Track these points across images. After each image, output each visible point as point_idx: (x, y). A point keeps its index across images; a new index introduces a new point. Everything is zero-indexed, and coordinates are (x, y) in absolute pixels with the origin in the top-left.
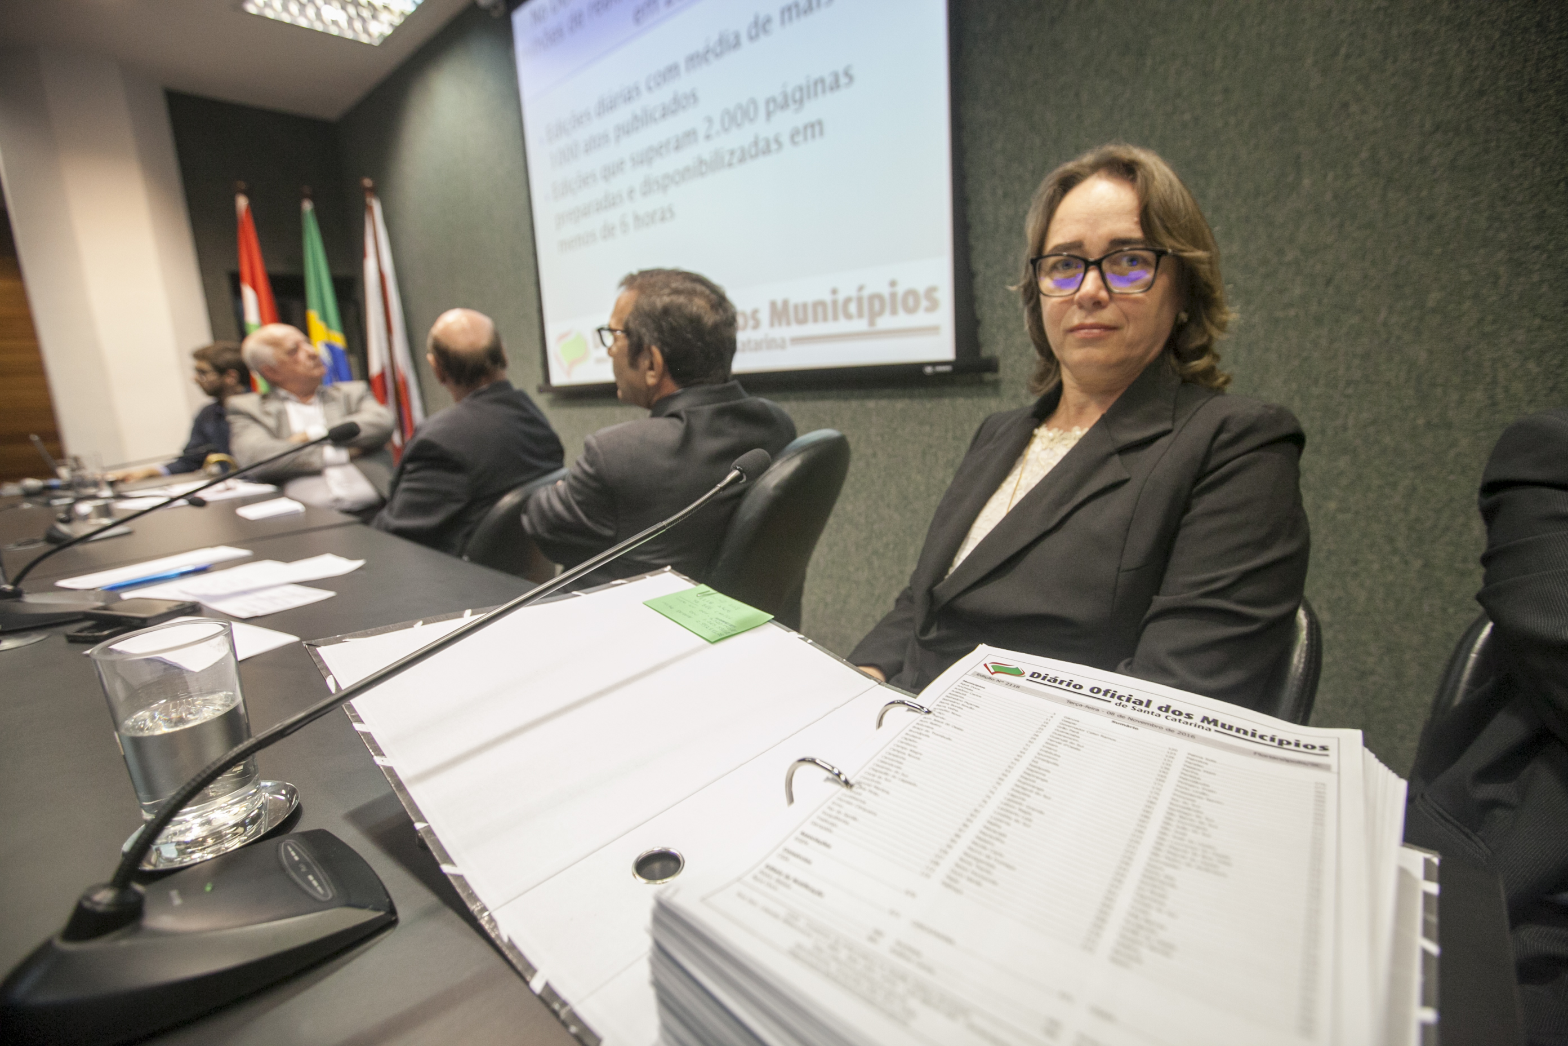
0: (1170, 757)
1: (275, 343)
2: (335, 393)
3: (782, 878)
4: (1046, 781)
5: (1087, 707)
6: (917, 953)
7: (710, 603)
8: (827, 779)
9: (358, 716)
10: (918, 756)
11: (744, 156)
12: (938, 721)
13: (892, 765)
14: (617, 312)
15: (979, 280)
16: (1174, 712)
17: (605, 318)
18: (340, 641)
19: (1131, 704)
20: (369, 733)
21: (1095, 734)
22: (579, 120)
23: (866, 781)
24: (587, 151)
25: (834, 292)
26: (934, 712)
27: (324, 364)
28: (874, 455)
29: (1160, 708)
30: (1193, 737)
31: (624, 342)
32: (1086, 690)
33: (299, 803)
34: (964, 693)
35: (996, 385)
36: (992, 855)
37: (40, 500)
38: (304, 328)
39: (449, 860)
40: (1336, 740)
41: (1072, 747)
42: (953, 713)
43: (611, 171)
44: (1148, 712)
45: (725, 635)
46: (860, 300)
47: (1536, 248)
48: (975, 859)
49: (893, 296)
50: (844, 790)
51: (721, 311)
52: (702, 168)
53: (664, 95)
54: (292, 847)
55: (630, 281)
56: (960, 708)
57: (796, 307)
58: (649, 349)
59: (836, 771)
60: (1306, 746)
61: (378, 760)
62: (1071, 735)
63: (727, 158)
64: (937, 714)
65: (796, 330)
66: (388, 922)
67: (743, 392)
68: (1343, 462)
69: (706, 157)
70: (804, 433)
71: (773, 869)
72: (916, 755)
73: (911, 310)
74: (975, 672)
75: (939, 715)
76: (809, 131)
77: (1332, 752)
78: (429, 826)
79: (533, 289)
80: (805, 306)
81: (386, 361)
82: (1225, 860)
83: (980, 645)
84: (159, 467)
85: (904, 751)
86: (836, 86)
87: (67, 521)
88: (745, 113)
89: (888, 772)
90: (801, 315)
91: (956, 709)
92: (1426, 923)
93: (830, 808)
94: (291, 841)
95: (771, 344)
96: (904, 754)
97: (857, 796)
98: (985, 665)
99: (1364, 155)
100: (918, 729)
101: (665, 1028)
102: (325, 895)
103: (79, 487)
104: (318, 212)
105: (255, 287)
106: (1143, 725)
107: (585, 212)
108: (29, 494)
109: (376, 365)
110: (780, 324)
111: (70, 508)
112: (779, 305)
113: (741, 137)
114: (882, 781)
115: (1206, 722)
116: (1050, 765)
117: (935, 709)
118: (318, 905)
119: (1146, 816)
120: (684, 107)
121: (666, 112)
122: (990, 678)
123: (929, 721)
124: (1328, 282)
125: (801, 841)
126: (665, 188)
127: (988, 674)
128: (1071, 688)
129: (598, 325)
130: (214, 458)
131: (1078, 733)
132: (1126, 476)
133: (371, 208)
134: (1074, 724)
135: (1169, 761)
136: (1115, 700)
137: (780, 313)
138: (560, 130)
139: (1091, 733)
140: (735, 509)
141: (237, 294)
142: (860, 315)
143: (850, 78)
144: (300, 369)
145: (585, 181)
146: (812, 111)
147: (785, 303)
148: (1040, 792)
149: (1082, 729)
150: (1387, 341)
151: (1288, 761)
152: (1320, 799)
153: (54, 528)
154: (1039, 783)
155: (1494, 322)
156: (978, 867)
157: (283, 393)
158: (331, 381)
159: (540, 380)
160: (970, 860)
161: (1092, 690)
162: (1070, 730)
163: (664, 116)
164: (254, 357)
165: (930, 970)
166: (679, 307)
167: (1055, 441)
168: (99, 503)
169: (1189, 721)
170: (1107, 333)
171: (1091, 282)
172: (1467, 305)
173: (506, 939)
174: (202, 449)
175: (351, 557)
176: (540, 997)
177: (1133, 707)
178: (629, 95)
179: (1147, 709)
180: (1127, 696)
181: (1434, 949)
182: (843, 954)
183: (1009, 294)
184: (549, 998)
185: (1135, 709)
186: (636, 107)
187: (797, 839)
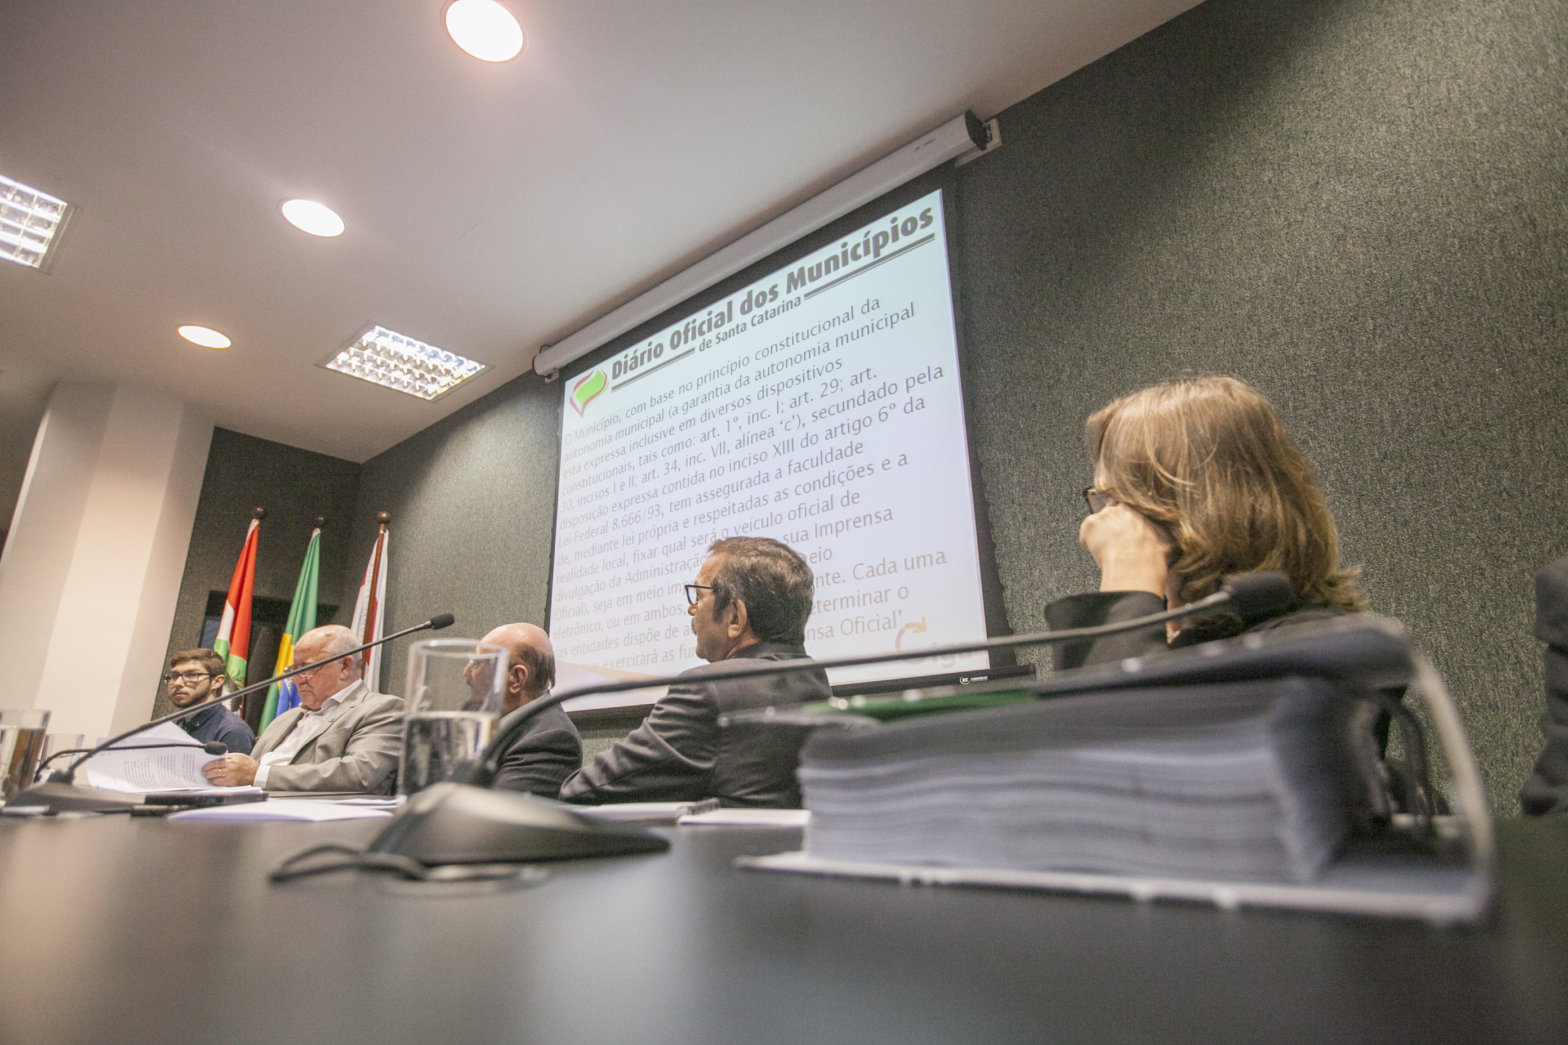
14: (706, 572)
31: (710, 598)
47: (1505, 544)
51: (800, 574)
58: (735, 603)
105: (236, 606)
133: (381, 537)
166: (765, 568)
172: (1465, 594)
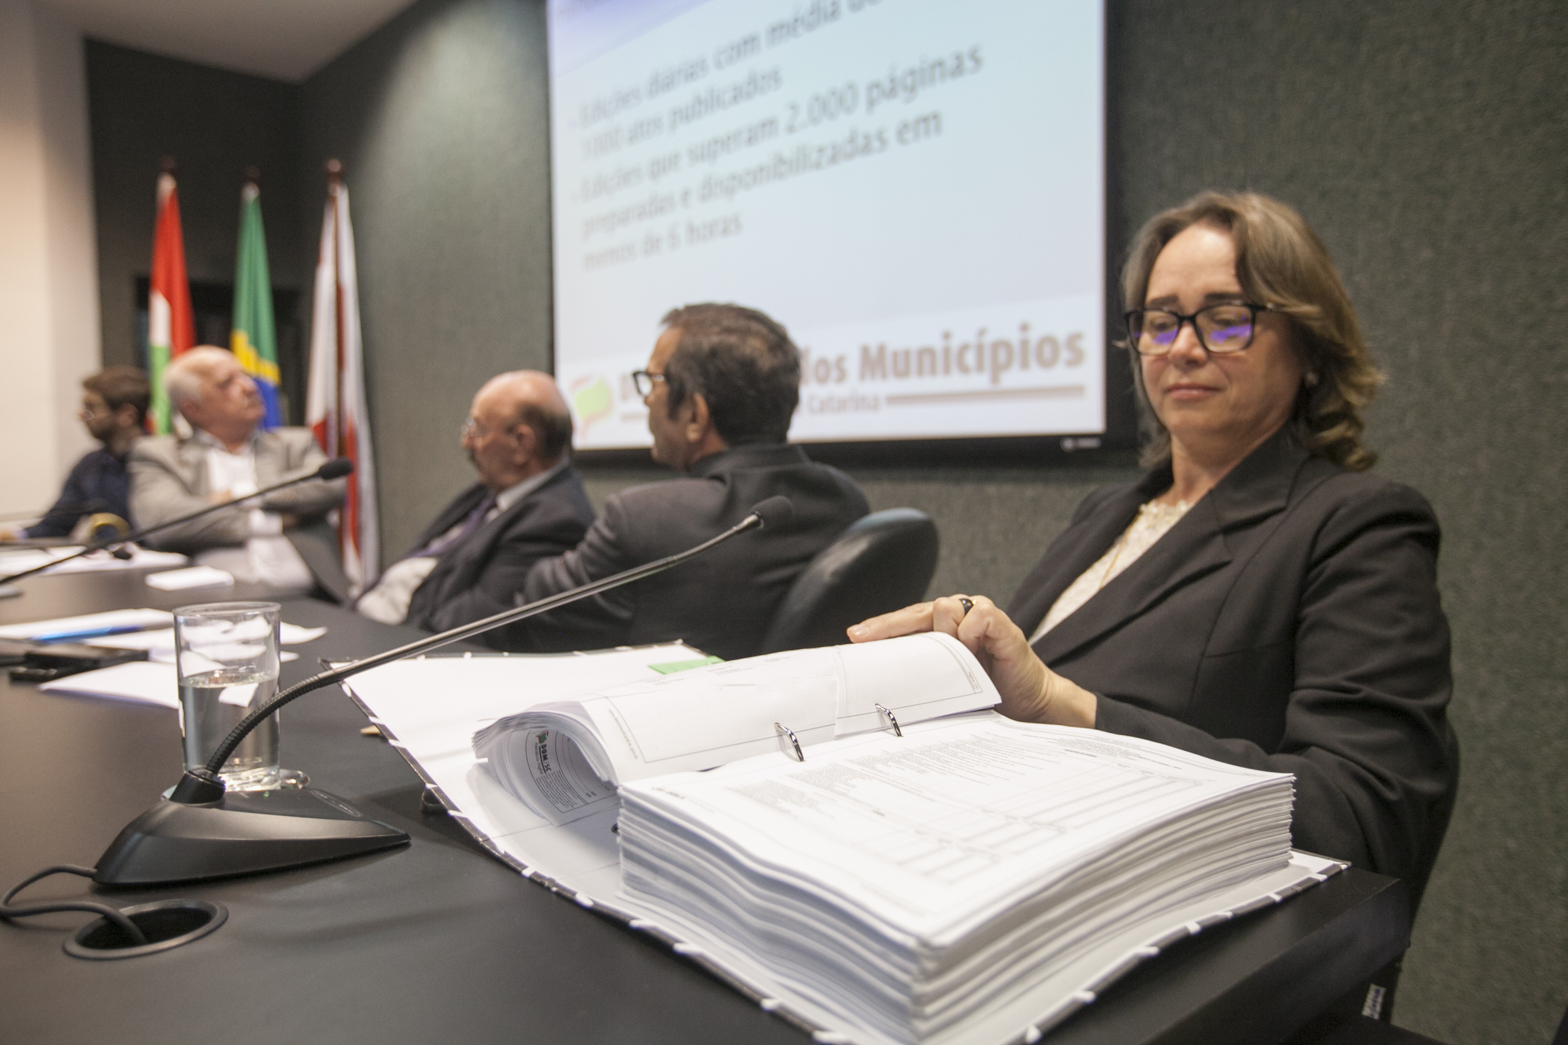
1: (203, 372)
9: (373, 713)
11: (837, 155)
14: (658, 352)
17: (643, 360)
20: (384, 726)
22: (625, 99)
24: (631, 139)
25: (947, 336)
31: (663, 390)
39: (454, 808)
43: (661, 167)
46: (980, 348)
49: (1024, 344)
51: (781, 355)
52: (781, 167)
53: (738, 73)
55: (675, 318)
57: (895, 355)
58: (692, 398)
61: (394, 744)
63: (814, 156)
65: (894, 386)
66: (403, 843)
67: (804, 459)
69: (788, 153)
70: (879, 511)
73: (1048, 364)
76: (922, 128)
78: (438, 786)
79: (544, 318)
80: (907, 354)
81: (333, 405)
84: (15, 530)
86: (958, 70)
88: (841, 101)
90: (901, 366)
95: (861, 403)
104: (264, 202)
105: (169, 297)
107: (623, 218)
109: (316, 409)
110: (873, 377)
112: (873, 351)
113: (832, 132)
120: (762, 90)
121: (739, 94)
126: (730, 192)
129: (632, 368)
132: (1226, 558)
133: (334, 200)
137: (874, 362)
138: (599, 110)
141: (143, 304)
142: (980, 367)
143: (976, 60)
145: (626, 177)
146: (927, 100)
147: (882, 349)
163: (735, 99)
166: (730, 349)
167: (1158, 517)
170: (1209, 393)
171: (1186, 336)
173: (502, 854)
176: (528, 879)
178: (692, 72)
184: (537, 880)
186: (700, 86)
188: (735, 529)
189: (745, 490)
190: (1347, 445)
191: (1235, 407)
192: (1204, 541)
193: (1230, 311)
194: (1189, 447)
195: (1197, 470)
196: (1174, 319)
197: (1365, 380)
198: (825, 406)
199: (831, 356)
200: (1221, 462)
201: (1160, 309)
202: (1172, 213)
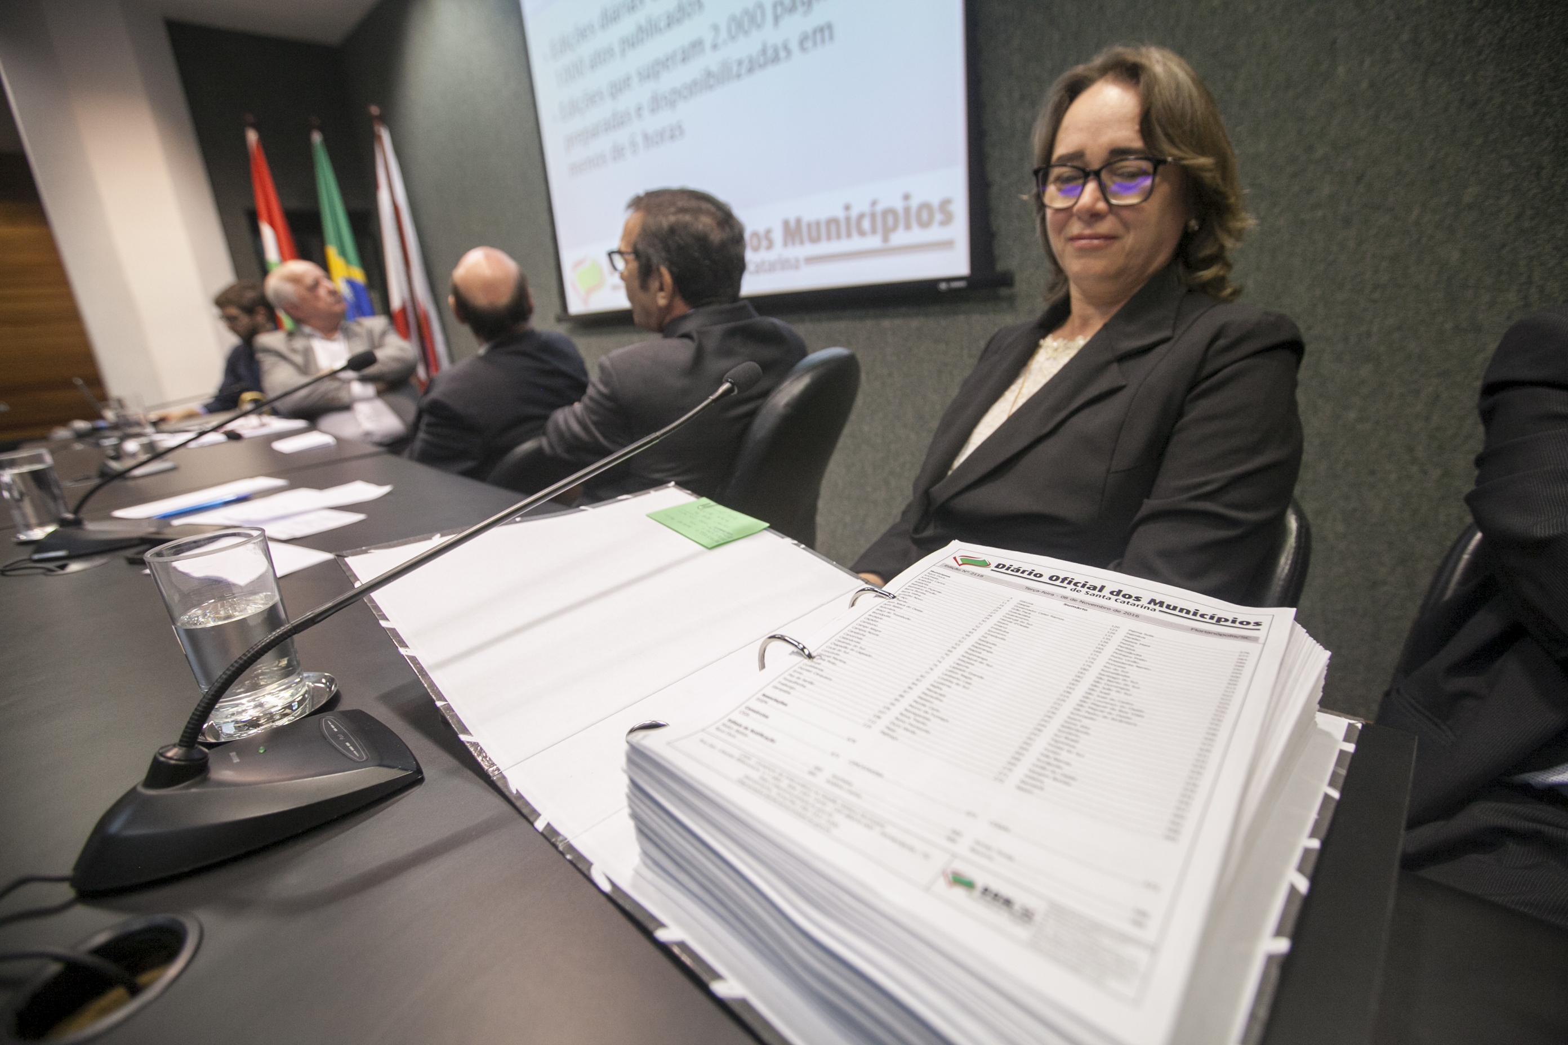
0: (1112, 633)
1: (295, 279)
2: (355, 328)
3: (741, 729)
4: (992, 653)
5: (1044, 592)
6: (849, 784)
7: (710, 514)
8: (793, 652)
9: (384, 615)
10: (877, 633)
11: (753, 66)
12: (901, 604)
13: (852, 641)
14: (627, 234)
15: (995, 190)
16: (1124, 596)
17: (615, 244)
18: (365, 552)
19: (1085, 589)
20: (394, 629)
21: (1046, 615)
22: (583, 33)
23: (827, 654)
24: (592, 67)
25: (847, 208)
26: (898, 597)
27: (345, 299)
28: (890, 375)
29: (1112, 593)
30: (1137, 616)
31: (634, 265)
32: (1045, 579)
33: (337, 690)
34: (930, 581)
35: (1011, 299)
36: (930, 711)
37: (91, 440)
38: (324, 265)
39: (465, 731)
40: (1272, 616)
41: (1021, 625)
42: (915, 597)
43: (618, 88)
44: (1100, 596)
45: (722, 542)
46: (873, 216)
48: (914, 714)
49: (907, 210)
50: (807, 661)
51: (727, 229)
52: (710, 80)
54: (331, 722)
55: (638, 203)
56: (923, 593)
57: (809, 225)
58: (658, 270)
59: (801, 646)
60: (1241, 623)
61: (402, 651)
62: (1023, 615)
63: (735, 69)
64: (900, 599)
65: (810, 249)
66: (415, 779)
67: (754, 312)
68: (1365, 370)
69: (714, 68)
70: (815, 351)
71: (735, 723)
72: (875, 632)
73: (925, 225)
74: (944, 564)
75: (902, 599)
76: (818, 37)
77: (1264, 628)
78: (448, 704)
79: (545, 216)
80: (818, 224)
81: (407, 295)
82: (1139, 713)
83: (953, 541)
84: (196, 406)
85: (865, 629)
87: (117, 457)
88: (752, 19)
89: (848, 646)
90: (814, 234)
91: (919, 594)
92: (1334, 774)
93: (791, 675)
94: (331, 717)
95: (785, 265)
96: (865, 631)
97: (817, 666)
98: (955, 558)
99: (1405, 37)
100: (881, 611)
101: (645, 853)
102: (361, 757)
103: (125, 427)
104: (327, 142)
105: (272, 224)
106: (1093, 607)
107: (594, 133)
108: (80, 436)
109: (397, 299)
110: (793, 243)
111: (118, 448)
112: (792, 223)
113: (747, 46)
114: (841, 653)
115: (1152, 603)
116: (997, 640)
117: (900, 594)
118: (356, 764)
119: (1077, 679)
120: (689, 15)
121: (672, 21)
122: (957, 569)
123: (892, 604)
124: (1359, 180)
125: (762, 701)
126: (672, 104)
127: (956, 565)
128: (1032, 577)
130: (248, 396)
131: (1030, 614)
133: (379, 138)
134: (1028, 606)
135: (1109, 636)
136: (1072, 586)
137: (793, 232)
138: (564, 45)
139: (1042, 614)
140: (746, 428)
141: (256, 233)
142: (874, 231)
144: (321, 305)
145: (592, 99)
146: (821, 13)
147: (798, 221)
148: (984, 661)
149: (1034, 610)
150: (1419, 240)
151: (1220, 635)
152: (1240, 664)
153: (106, 465)
154: (984, 655)
155: (1532, 218)
156: (915, 720)
157: (307, 329)
158: (354, 316)
159: (557, 309)
160: (908, 714)
161: (1051, 578)
162: (1023, 611)
163: (669, 25)
164: (277, 294)
165: (858, 795)
166: (686, 226)
167: (1059, 350)
168: (144, 440)
169: (1137, 603)
170: (1108, 242)
171: (1091, 190)
173: (515, 792)
174: (236, 387)
175: (380, 483)
176: (542, 834)
177: (1087, 592)
179: (1099, 593)
180: (1083, 582)
181: (1336, 794)
182: (784, 783)
183: (1024, 203)
184: (550, 835)
185: (1088, 594)
186: (640, 17)
187: (758, 699)
188: (712, 398)
189: (711, 344)
190: (1219, 282)
191: (1129, 255)
192: (1101, 369)
193: (1132, 164)
194: (1084, 292)
195: (1090, 310)
196: (1080, 174)
197: (1239, 225)
198: (759, 269)
199: (761, 230)
200: (1112, 303)
201: (1065, 165)
202: (1080, 69)
